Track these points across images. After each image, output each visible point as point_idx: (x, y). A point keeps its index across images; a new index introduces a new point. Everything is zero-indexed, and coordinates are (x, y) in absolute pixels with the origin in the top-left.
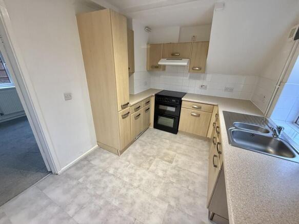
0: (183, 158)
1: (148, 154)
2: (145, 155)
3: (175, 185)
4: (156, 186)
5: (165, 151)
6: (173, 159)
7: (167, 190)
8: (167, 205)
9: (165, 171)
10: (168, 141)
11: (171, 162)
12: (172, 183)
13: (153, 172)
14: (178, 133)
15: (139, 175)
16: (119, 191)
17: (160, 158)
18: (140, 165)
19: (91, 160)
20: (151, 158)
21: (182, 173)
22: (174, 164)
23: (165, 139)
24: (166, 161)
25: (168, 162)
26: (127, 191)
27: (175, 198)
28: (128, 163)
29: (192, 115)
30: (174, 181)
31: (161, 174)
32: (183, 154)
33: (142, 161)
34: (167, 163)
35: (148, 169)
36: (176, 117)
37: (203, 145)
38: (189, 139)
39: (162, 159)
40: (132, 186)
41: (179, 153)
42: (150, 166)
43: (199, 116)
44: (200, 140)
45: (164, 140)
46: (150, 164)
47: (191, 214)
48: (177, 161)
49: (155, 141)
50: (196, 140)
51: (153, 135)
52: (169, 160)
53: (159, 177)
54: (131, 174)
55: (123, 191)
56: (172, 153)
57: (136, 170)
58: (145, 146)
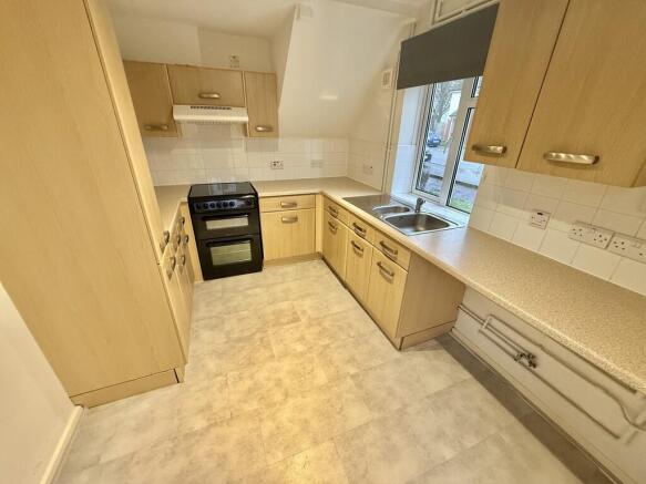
0: (308, 303)
1: (246, 334)
2: (240, 340)
3: (332, 346)
4: (312, 370)
5: (269, 309)
6: (295, 313)
7: (330, 361)
8: (349, 380)
9: (302, 339)
10: (257, 290)
11: (297, 320)
12: (327, 346)
13: (286, 354)
14: (265, 268)
15: (268, 379)
16: (260, 436)
17: (274, 326)
18: (250, 363)
19: (99, 458)
20: (258, 336)
21: (327, 324)
22: (304, 320)
23: (249, 288)
24: (288, 323)
25: (292, 322)
26: (274, 420)
27: (349, 361)
28: (220, 379)
29: (284, 222)
30: (327, 341)
31: (300, 348)
32: (303, 297)
33: (244, 353)
34: (292, 325)
35: (272, 356)
36: (254, 236)
37: (315, 267)
38: (290, 269)
39: (277, 324)
40: (275, 404)
41: (296, 299)
42: (272, 350)
43: (295, 219)
44: (306, 263)
45: (249, 292)
46: (267, 346)
47: (381, 362)
48: (304, 312)
49: (235, 303)
50: (299, 265)
51: (219, 295)
52: (291, 318)
53: (302, 354)
54: (250, 391)
55: (268, 427)
56: (285, 305)
57: (251, 377)
58: (223, 322)
